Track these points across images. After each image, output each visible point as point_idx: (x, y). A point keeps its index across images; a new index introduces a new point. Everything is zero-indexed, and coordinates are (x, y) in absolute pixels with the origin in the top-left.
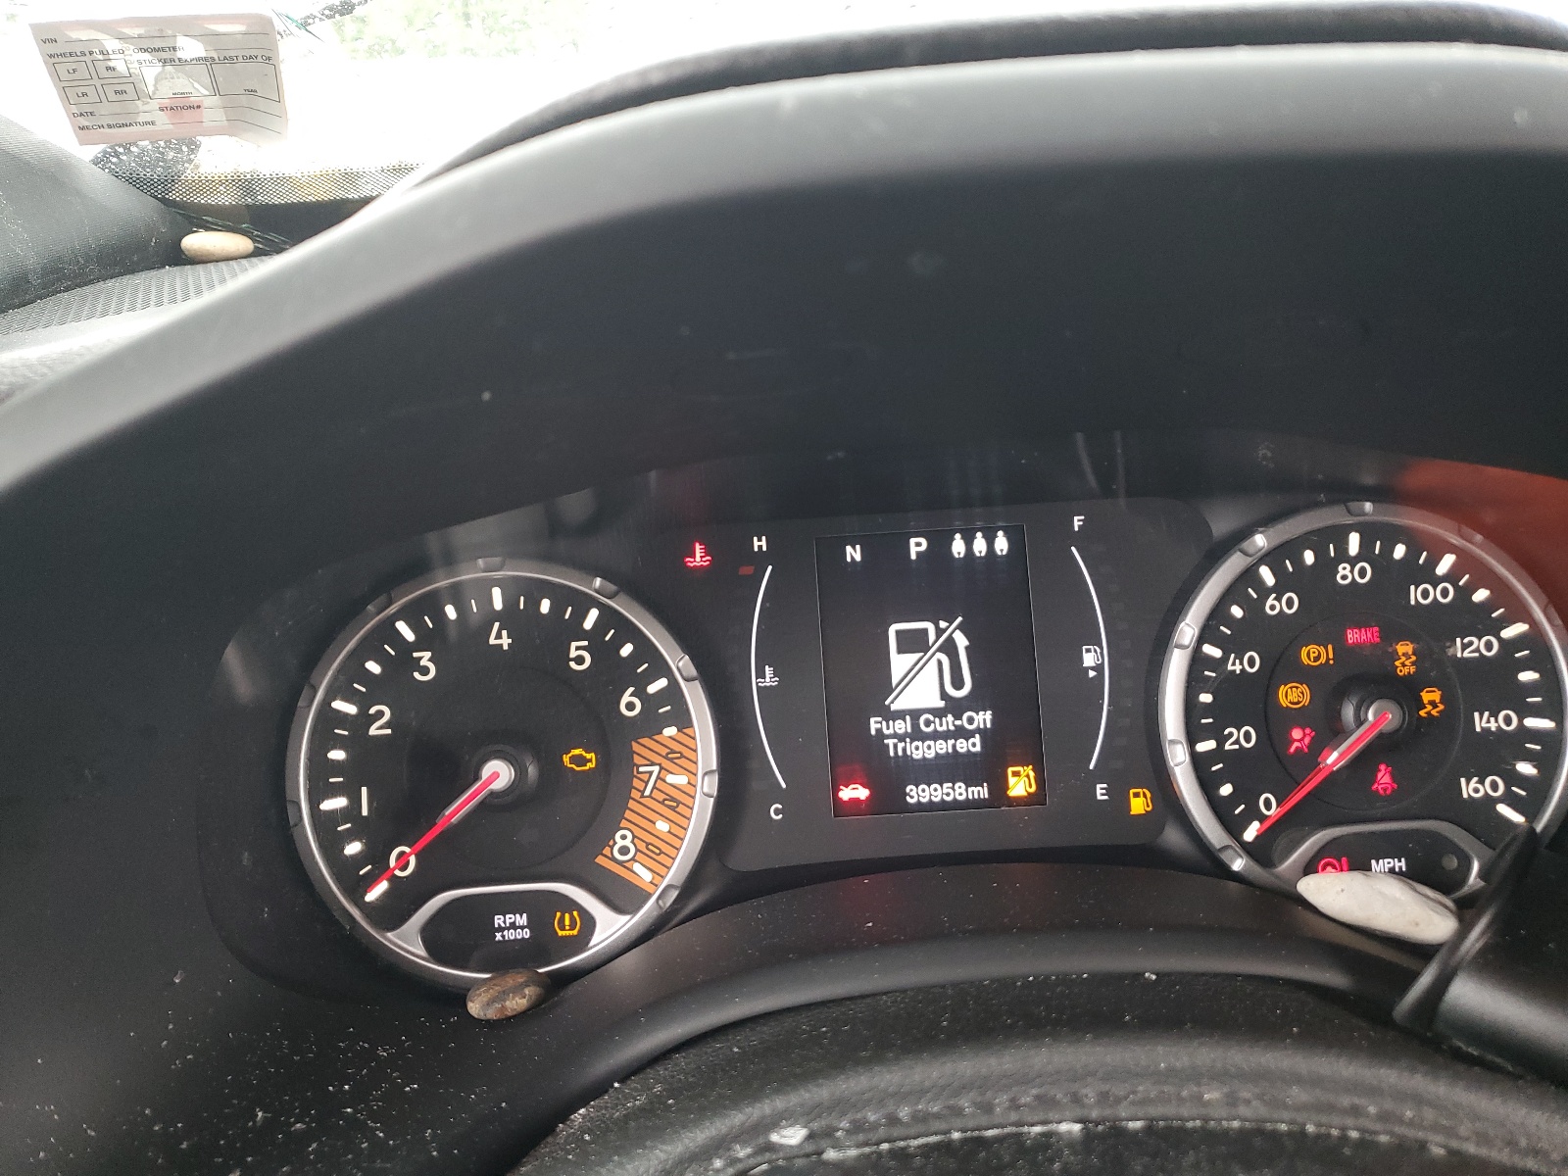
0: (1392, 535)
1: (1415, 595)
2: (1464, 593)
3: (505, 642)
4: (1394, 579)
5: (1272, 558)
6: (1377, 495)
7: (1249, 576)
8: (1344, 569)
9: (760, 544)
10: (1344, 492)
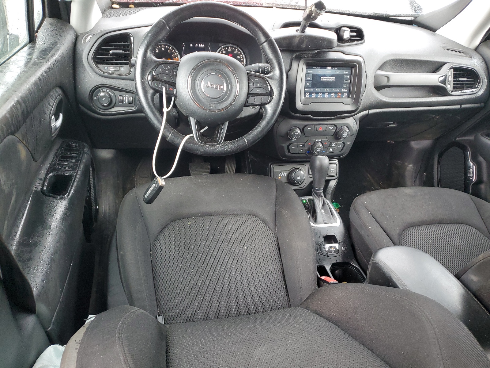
0: (233, 47)
1: (234, 52)
2: (238, 52)
3: (163, 49)
4: (233, 51)
5: (224, 48)
6: (232, 44)
7: (221, 49)
8: (229, 50)
9: (184, 43)
10: (229, 43)
